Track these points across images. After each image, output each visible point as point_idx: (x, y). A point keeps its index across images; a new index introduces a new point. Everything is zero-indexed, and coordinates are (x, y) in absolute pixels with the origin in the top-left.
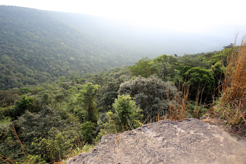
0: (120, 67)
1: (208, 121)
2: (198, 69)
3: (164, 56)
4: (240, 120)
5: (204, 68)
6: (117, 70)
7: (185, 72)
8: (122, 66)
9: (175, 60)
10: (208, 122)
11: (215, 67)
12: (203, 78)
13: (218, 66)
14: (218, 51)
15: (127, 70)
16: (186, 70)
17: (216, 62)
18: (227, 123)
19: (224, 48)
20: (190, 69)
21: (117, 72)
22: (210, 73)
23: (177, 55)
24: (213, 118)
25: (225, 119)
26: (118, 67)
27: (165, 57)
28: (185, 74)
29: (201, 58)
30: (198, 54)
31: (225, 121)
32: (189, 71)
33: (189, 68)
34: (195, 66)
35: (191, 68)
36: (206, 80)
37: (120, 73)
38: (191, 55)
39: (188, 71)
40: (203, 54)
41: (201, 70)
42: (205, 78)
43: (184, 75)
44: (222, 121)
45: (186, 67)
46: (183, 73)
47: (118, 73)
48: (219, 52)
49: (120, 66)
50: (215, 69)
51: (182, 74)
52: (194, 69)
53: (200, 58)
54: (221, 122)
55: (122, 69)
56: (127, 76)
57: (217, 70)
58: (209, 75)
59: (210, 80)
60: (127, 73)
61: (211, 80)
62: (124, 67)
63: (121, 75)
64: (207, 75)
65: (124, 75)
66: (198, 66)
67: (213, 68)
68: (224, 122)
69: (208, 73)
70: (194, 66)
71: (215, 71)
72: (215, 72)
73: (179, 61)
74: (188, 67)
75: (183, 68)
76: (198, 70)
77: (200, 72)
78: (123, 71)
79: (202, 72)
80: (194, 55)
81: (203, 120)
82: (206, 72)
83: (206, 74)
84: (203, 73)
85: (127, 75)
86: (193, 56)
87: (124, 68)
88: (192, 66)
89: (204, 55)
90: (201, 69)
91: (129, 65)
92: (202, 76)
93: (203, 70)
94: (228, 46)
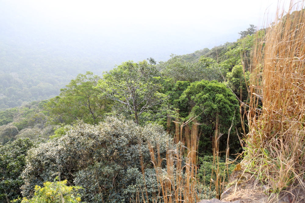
0: (14, 109)
1: (237, 197)
2: (203, 84)
3: (128, 64)
4: (290, 178)
5: (214, 80)
6: (5, 119)
7: (180, 95)
8: (20, 104)
9: (154, 72)
10: (237, 199)
11: (234, 76)
12: (217, 102)
13: (238, 72)
14: (232, 42)
15: (38, 112)
16: (180, 89)
17: (233, 66)
18: (270, 192)
19: (241, 36)
20: (189, 87)
21: (7, 123)
22: (227, 89)
23: (155, 60)
24: (244, 187)
25: (265, 183)
26: (9, 109)
27: (130, 66)
28: (180, 100)
29: (205, 60)
30: (196, 52)
31: (267, 188)
32: (187, 90)
33: (186, 86)
34: (197, 80)
35: (190, 85)
36: (222, 105)
37: (16, 125)
38: (185, 56)
39: (184, 91)
40: (206, 51)
41: (210, 86)
42: (220, 101)
43: (179, 102)
44: (262, 190)
45: (180, 84)
46: (177, 98)
47: (11, 126)
48: (234, 43)
49: (13, 107)
50: (233, 79)
51: (175, 100)
52: (196, 85)
53: (202, 60)
54: (260, 192)
55: (20, 113)
56: (39, 130)
57: (238, 81)
58: (227, 94)
59: (230, 104)
60: (38, 122)
61: (232, 104)
62: (27, 106)
63: (20, 129)
64: (223, 95)
65: (29, 130)
66: (203, 78)
67: (231, 78)
68: (265, 191)
69: (223, 91)
70: (195, 80)
71: (235, 83)
72: (237, 85)
73: (161, 72)
74: (183, 82)
75: (173, 86)
76: (204, 87)
77: (209, 90)
78: (24, 119)
79: (211, 89)
80: (190, 55)
81: (226, 199)
82: (219, 88)
83: (220, 93)
84: (213, 91)
85: (39, 127)
86: (189, 59)
87: (27, 108)
88: (191, 81)
89: (209, 53)
90: (210, 84)
91: (40, 99)
92: (214, 98)
93: (214, 84)
94: (247, 31)
